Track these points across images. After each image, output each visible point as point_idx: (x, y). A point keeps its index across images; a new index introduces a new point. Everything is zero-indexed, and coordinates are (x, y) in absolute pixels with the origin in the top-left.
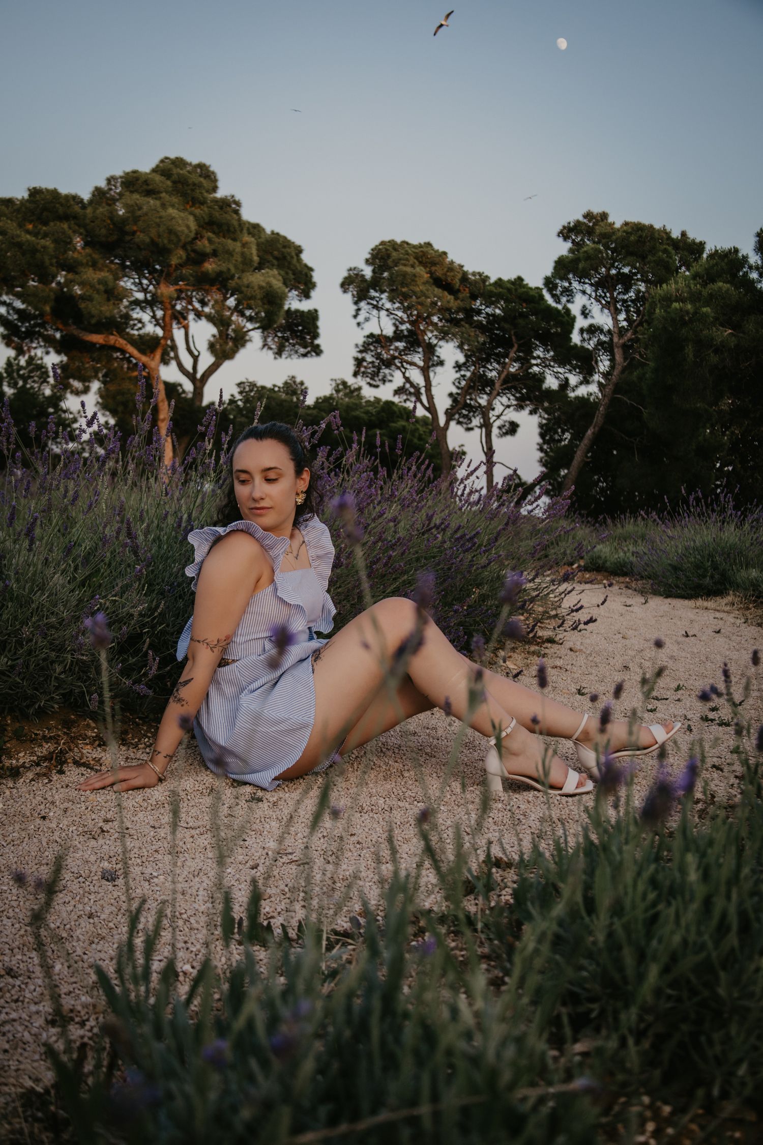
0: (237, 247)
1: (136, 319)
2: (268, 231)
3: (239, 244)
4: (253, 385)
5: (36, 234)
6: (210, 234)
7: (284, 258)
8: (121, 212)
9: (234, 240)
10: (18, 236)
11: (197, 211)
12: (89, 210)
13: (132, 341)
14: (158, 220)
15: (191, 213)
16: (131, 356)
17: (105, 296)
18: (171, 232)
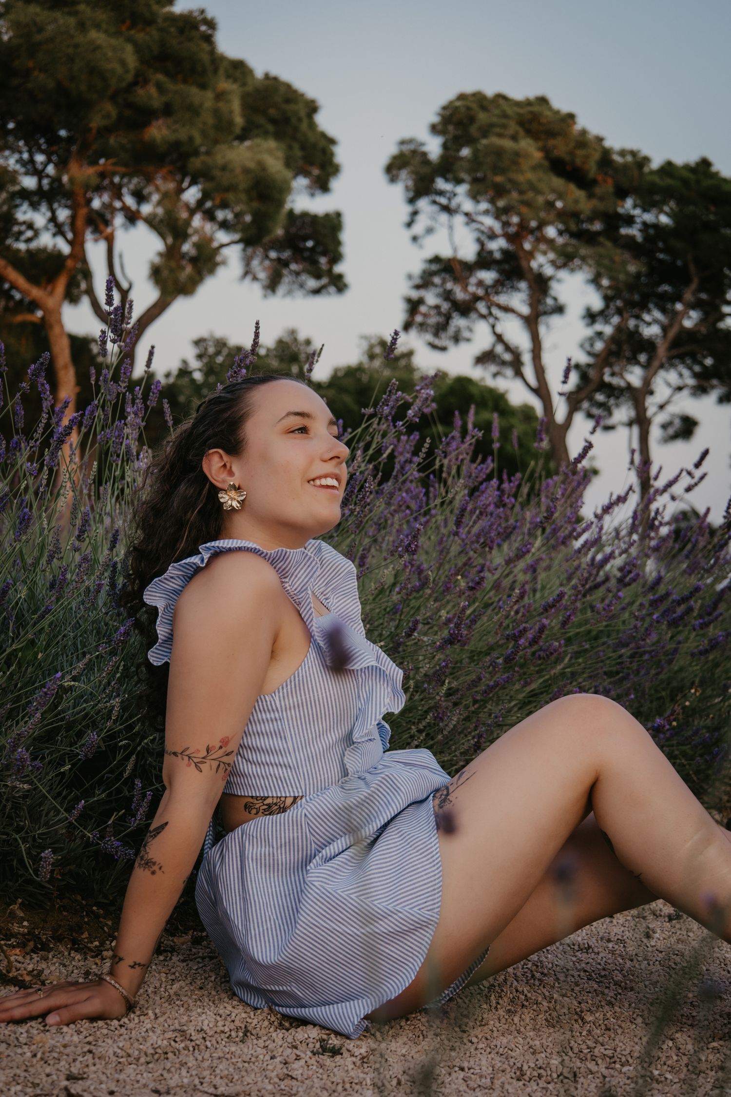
0: (206, 99)
1: (24, 223)
2: (259, 73)
4: (221, 344)
6: (160, 77)
7: (287, 120)
8: (7, 36)
9: (203, 87)
11: (140, 36)
13: (16, 261)
14: (70, 51)
15: (129, 40)
16: (13, 286)
18: (94, 71)
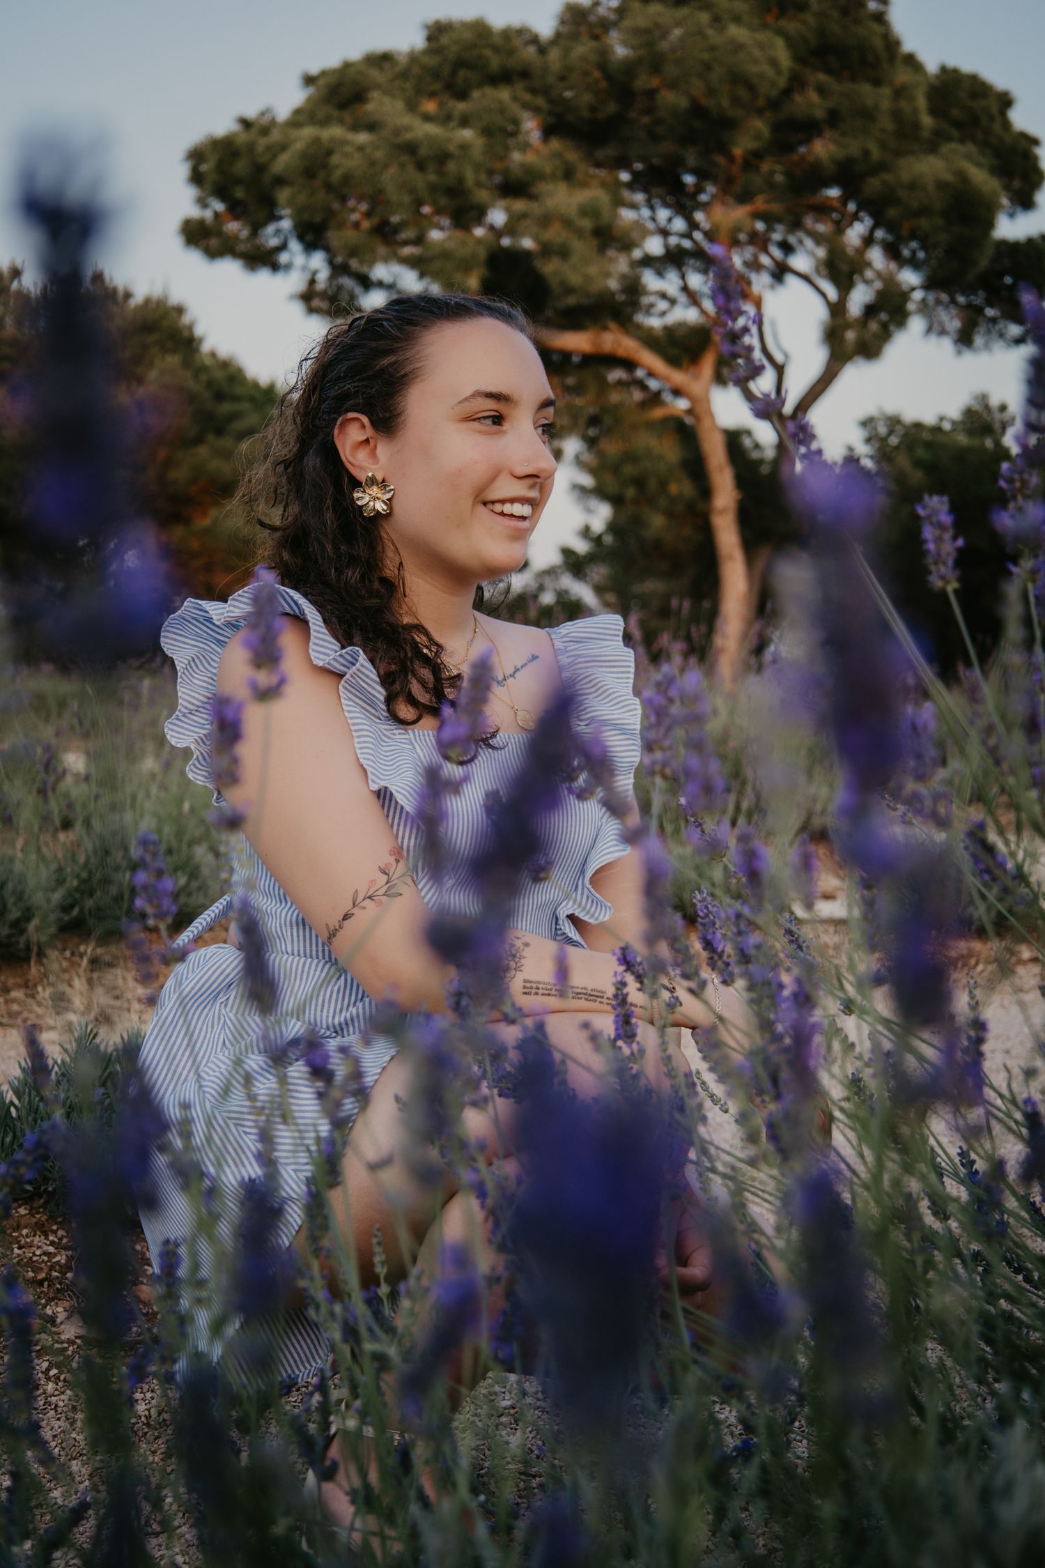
0: (882, 98)
1: (656, 293)
3: (886, 91)
4: (894, 422)
5: (445, 119)
6: (822, 77)
7: (975, 120)
8: (621, 51)
9: (877, 82)
10: (408, 128)
11: (792, 26)
12: (554, 55)
13: (651, 341)
14: (706, 56)
15: (780, 32)
16: (651, 374)
17: (594, 242)
18: (738, 79)
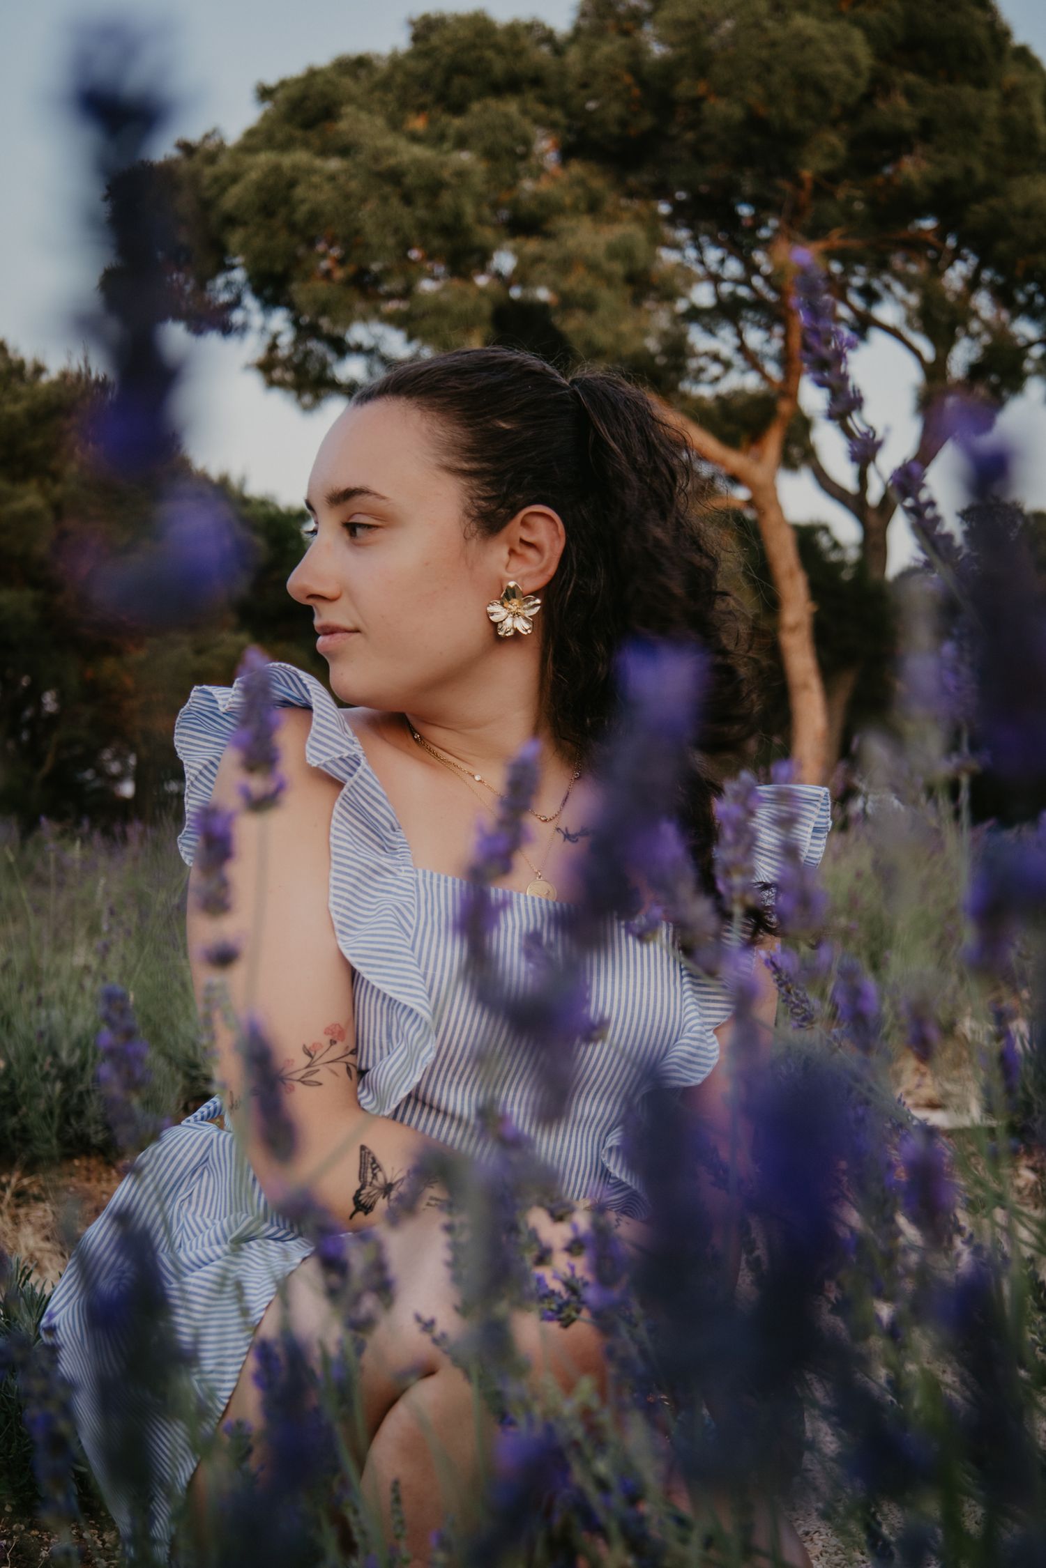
0: (988, 104)
1: (706, 354)
3: (994, 94)
5: (437, 139)
6: (911, 78)
8: (657, 50)
9: (981, 84)
10: (390, 152)
11: (873, 15)
12: (573, 55)
13: (702, 415)
14: (764, 54)
15: (857, 22)
16: (703, 458)
17: (628, 291)
18: (806, 82)
